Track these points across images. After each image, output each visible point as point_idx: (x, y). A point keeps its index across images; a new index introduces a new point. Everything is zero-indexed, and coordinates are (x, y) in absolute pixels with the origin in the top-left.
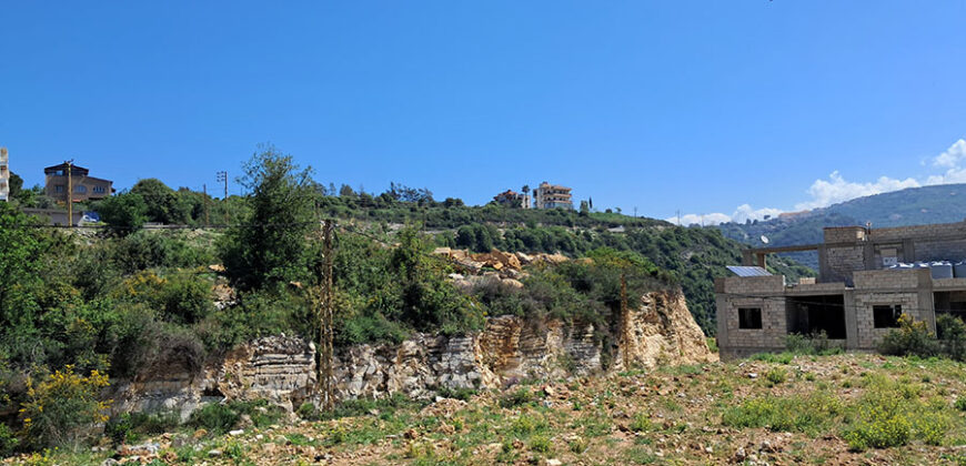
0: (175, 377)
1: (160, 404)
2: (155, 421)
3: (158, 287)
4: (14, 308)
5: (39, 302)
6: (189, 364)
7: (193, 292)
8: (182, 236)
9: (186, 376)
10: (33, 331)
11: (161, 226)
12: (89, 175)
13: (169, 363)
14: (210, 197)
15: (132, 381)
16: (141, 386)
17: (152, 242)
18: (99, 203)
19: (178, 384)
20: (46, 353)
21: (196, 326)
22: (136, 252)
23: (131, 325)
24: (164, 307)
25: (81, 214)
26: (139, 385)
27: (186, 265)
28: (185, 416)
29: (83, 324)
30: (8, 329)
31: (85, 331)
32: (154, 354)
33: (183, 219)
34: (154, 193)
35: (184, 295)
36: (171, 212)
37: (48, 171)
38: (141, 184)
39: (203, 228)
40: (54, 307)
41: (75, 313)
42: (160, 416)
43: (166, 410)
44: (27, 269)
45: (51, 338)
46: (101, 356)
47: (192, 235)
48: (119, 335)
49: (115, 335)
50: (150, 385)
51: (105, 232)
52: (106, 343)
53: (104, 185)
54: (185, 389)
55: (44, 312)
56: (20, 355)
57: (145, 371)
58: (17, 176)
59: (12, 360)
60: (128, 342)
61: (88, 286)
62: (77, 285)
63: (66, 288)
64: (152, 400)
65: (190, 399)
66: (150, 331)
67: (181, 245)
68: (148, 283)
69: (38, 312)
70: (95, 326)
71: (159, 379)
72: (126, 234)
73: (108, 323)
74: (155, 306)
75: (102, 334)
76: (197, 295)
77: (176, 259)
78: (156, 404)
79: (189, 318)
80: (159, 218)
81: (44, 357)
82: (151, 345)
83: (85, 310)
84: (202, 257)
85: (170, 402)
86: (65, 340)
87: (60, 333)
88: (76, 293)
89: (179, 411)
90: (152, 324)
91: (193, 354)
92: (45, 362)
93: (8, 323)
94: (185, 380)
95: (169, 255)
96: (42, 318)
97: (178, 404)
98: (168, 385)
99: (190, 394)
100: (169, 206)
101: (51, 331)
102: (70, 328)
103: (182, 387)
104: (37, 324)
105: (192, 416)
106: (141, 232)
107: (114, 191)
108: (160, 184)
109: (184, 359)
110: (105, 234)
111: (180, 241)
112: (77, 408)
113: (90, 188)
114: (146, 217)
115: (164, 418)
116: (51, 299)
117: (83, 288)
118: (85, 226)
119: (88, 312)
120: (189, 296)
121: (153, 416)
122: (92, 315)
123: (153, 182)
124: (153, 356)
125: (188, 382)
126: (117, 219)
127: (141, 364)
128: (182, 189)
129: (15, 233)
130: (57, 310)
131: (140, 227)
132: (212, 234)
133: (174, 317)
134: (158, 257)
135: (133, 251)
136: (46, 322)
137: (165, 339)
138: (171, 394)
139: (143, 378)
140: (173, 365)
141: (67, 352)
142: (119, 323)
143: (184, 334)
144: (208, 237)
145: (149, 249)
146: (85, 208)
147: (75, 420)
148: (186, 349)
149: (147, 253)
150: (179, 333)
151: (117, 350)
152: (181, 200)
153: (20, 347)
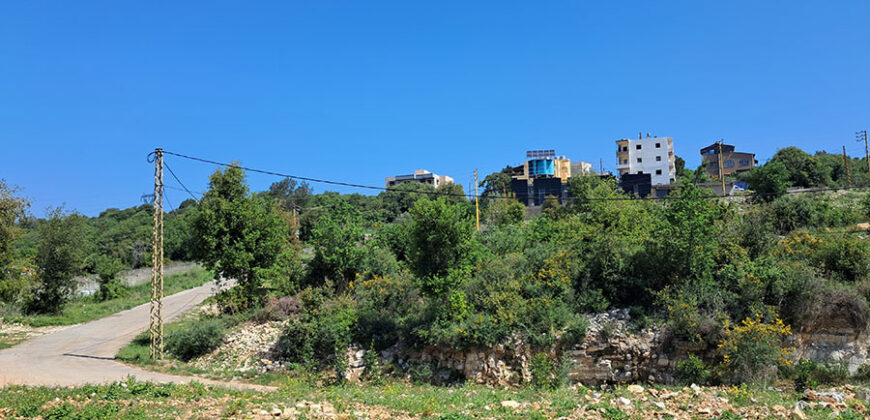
0: (840, 331)
1: (827, 355)
2: (824, 371)
3: (813, 246)
4: (697, 264)
5: (716, 260)
6: (854, 321)
7: (852, 251)
8: (824, 197)
9: (852, 331)
10: (714, 284)
11: (802, 189)
12: (735, 151)
13: (833, 317)
14: (849, 158)
15: (798, 331)
16: (808, 337)
17: (797, 205)
18: (745, 174)
19: (844, 338)
20: (725, 302)
21: (858, 283)
22: (783, 214)
23: (794, 281)
24: (823, 265)
25: (731, 185)
26: (805, 336)
27: (832, 224)
28: (853, 370)
29: (752, 279)
30: (695, 282)
31: (755, 285)
32: (818, 308)
33: (823, 181)
34: (793, 160)
35: (842, 253)
36: (811, 176)
37: (703, 152)
38: (780, 154)
39: (845, 189)
40: (728, 264)
41: (745, 268)
42: (827, 366)
43: (833, 361)
44: (706, 233)
45: (727, 290)
46: (770, 307)
47: (834, 195)
48: (784, 289)
49: (781, 288)
50: (815, 337)
51: (753, 199)
52: (773, 296)
53: (747, 158)
54: (851, 344)
55: (720, 268)
56: (705, 303)
57: (811, 324)
58: (680, 159)
59: (700, 307)
60: (792, 295)
61: (753, 245)
62: (744, 245)
63: (735, 248)
64: (818, 350)
65: (857, 353)
66: (813, 287)
67: (825, 206)
68: (803, 243)
69: (715, 268)
70: (762, 280)
71: (824, 332)
72: (772, 200)
73: (773, 279)
74: (815, 263)
75: (769, 288)
76: (856, 253)
77: (821, 220)
78: (822, 355)
79: (849, 276)
80: (800, 182)
81: (723, 305)
82: (814, 299)
83: (752, 265)
84: (848, 216)
85: (837, 355)
86: (739, 292)
87: (733, 286)
88: (744, 252)
89: (847, 364)
90: (813, 281)
91: (857, 309)
92: (724, 310)
93: (694, 277)
94: (850, 335)
95: (814, 216)
96: (719, 273)
97: (845, 357)
98: (833, 338)
99: (857, 349)
100: (808, 170)
101: (727, 284)
102: (742, 281)
103: (848, 341)
104: (716, 278)
105: (860, 370)
106: (785, 196)
107: (756, 162)
108: (799, 151)
109: (848, 315)
110: (755, 200)
111: (823, 202)
112: (763, 351)
113: (736, 161)
114: (789, 183)
115: (832, 369)
116: (724, 257)
117: (748, 248)
118: (735, 195)
119: (755, 269)
120: (847, 254)
121: (821, 366)
122: (759, 271)
123: (791, 150)
124: (817, 310)
125: (853, 337)
126: (763, 187)
127: (806, 317)
128: (818, 154)
129: (695, 204)
130: (731, 266)
131: (784, 192)
132: (855, 193)
133: (834, 274)
134: (804, 219)
135: (780, 213)
136: (722, 276)
137: (828, 295)
138: (838, 347)
139: (809, 329)
140: (836, 320)
141: (741, 302)
142: (782, 279)
143: (846, 290)
144: (851, 196)
145: (794, 212)
146: (734, 180)
147: (763, 361)
148: (850, 305)
149: (794, 215)
150: (841, 289)
151: (783, 302)
152: (819, 164)
153: (705, 296)
